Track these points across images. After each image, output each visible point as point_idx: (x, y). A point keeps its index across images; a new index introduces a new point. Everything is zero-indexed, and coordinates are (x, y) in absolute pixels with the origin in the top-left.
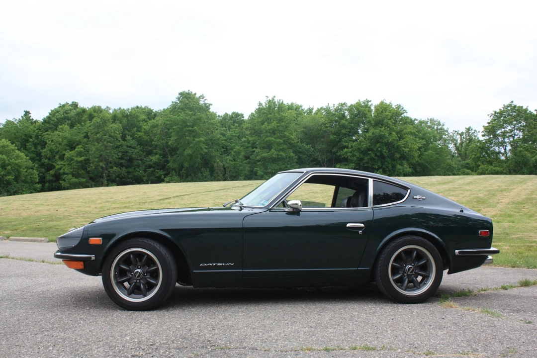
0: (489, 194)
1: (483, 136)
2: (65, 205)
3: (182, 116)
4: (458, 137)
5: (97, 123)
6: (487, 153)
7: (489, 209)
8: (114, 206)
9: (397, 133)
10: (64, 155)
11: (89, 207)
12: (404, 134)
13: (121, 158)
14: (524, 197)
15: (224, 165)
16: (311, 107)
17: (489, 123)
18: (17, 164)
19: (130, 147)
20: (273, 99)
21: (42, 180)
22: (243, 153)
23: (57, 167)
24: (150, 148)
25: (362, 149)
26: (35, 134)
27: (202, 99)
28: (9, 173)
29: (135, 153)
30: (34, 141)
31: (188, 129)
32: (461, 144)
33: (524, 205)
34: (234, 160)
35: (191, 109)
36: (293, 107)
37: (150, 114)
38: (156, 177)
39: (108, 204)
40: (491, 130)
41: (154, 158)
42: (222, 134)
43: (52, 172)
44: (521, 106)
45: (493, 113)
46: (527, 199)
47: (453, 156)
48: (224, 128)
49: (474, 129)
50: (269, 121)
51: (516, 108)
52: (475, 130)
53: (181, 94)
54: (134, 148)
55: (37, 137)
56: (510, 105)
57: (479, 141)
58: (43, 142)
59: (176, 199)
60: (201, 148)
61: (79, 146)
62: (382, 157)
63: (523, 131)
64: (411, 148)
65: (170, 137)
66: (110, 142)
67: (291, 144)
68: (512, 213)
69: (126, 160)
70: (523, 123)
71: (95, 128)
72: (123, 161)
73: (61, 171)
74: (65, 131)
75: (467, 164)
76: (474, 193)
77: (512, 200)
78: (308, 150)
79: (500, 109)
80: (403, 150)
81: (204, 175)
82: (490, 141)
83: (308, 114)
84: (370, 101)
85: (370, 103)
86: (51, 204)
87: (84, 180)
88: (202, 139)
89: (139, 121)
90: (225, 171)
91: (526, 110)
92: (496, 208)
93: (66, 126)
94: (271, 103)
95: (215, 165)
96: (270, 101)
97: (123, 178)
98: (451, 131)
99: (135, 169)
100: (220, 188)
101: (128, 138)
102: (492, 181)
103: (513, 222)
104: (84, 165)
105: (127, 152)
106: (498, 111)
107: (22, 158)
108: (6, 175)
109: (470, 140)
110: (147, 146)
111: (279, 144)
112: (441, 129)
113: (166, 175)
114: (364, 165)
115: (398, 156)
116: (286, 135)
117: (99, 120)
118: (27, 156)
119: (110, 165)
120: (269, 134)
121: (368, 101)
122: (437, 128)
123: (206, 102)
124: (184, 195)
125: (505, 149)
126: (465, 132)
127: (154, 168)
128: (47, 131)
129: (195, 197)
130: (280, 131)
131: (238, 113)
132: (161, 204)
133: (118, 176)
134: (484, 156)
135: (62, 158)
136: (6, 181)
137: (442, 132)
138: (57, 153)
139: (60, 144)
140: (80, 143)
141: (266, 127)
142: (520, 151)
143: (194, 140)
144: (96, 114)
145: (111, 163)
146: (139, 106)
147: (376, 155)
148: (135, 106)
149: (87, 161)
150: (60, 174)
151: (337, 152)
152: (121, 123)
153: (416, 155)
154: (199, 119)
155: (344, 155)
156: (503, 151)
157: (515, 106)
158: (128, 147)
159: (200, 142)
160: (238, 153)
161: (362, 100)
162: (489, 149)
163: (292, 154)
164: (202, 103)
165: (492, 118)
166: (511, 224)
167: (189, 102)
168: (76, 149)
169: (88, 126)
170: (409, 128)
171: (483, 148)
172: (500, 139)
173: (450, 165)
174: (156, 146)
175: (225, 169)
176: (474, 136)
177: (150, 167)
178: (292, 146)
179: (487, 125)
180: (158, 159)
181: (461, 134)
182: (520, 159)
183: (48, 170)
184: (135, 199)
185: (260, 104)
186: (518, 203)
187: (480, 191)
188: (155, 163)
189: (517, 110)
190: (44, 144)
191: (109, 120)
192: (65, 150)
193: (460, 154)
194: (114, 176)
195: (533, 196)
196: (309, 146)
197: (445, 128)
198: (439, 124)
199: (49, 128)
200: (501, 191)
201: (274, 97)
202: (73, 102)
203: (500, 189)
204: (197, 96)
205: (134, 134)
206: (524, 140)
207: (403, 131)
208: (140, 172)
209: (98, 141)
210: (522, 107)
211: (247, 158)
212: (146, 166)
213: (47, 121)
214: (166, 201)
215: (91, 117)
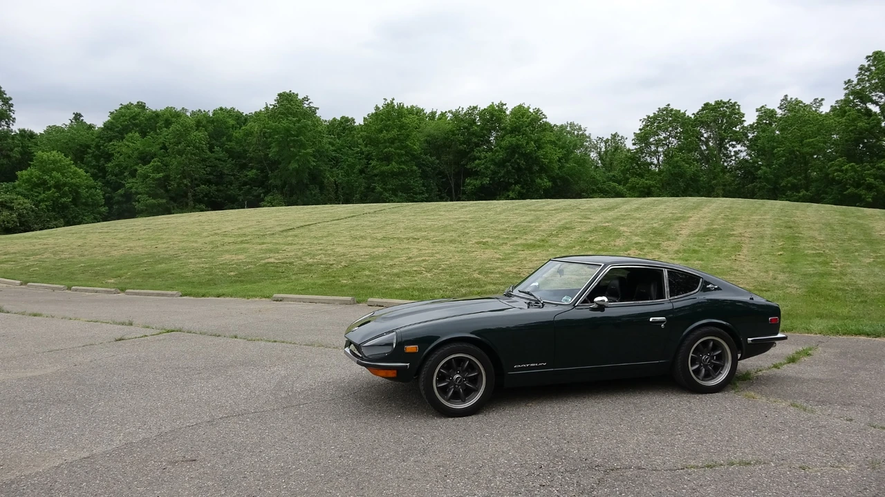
0: (664, 224)
1: (634, 144)
2: (162, 239)
3: (285, 123)
4: (603, 145)
5: (177, 130)
6: (637, 164)
7: (670, 242)
8: (226, 240)
9: (535, 142)
10: (136, 170)
11: (196, 242)
12: (543, 143)
13: (210, 174)
14: (705, 227)
15: (335, 182)
16: (435, 110)
17: (640, 130)
18: (75, 185)
19: (219, 160)
20: (392, 103)
21: (109, 201)
22: (358, 167)
23: (128, 186)
24: (244, 161)
25: (497, 161)
26: (94, 143)
27: (306, 102)
28: (64, 195)
29: (227, 167)
30: (94, 152)
31: (293, 138)
32: (606, 152)
33: (707, 238)
34: (348, 175)
35: (294, 115)
36: (413, 110)
37: (240, 119)
38: (253, 196)
39: (217, 238)
40: (642, 138)
41: (252, 173)
42: (330, 143)
43: (121, 191)
44: (678, 109)
45: (646, 118)
46: (709, 230)
47: (597, 167)
48: (332, 136)
49: (620, 136)
50: (387, 128)
51: (673, 112)
52: (622, 137)
53: (280, 95)
54: (224, 161)
55: (98, 147)
56: (666, 109)
57: (629, 150)
58: (107, 153)
59: (302, 230)
60: (309, 162)
61: (155, 159)
62: (519, 169)
63: (679, 138)
64: (550, 159)
65: (269, 148)
66: (194, 154)
67: (413, 155)
68: (696, 248)
69: (214, 176)
70: (680, 129)
71: (174, 138)
72: (211, 177)
73: (133, 190)
74: (134, 142)
75: (614, 176)
76: (647, 221)
77: (693, 231)
78: (433, 163)
79: (654, 113)
80: (543, 162)
81: (313, 193)
82: (641, 151)
83: (430, 119)
84: (505, 105)
85: (505, 107)
86: (143, 239)
87: (164, 201)
88: (309, 150)
89: (228, 128)
90: (337, 188)
91: (684, 114)
92: (677, 241)
93: (137, 134)
94: (390, 106)
95: (326, 181)
96: (388, 105)
97: (212, 197)
98: (594, 137)
99: (227, 187)
100: (349, 215)
101: (216, 149)
102: (663, 207)
103: (702, 260)
104: (164, 183)
105: (215, 166)
106: (652, 115)
107: (80, 176)
108: (61, 197)
109: (616, 149)
110: (240, 159)
111: (400, 155)
112: (582, 134)
113: (266, 194)
114: (499, 179)
115: (536, 168)
116: (408, 145)
117: (178, 127)
118: (87, 172)
119: (196, 182)
120: (388, 144)
121: (503, 105)
122: (578, 134)
123: (311, 105)
124: (309, 225)
125: (658, 160)
126: (610, 138)
127: (250, 184)
128: (111, 141)
129: (324, 228)
130: (400, 141)
131: (347, 118)
132: (286, 237)
133: (206, 195)
134: (634, 168)
135: (133, 174)
136: (61, 203)
137: (583, 137)
138: (126, 168)
139: (129, 157)
140: (155, 155)
141: (384, 136)
142: (677, 162)
143: (299, 152)
144: (174, 119)
145: (196, 179)
146: (224, 107)
147: (513, 168)
148: (218, 107)
149: (167, 178)
150: (131, 193)
151: (467, 164)
152: (206, 130)
153: (556, 166)
154: (305, 127)
155: (475, 167)
156: (655, 161)
157: (672, 110)
158: (216, 159)
159: (307, 153)
160: (352, 166)
161: (496, 103)
162: (639, 160)
163: (415, 168)
164: (307, 106)
165: (644, 123)
166: (700, 262)
167: (292, 105)
168: (152, 164)
169: (166, 134)
170: (549, 137)
171: (634, 158)
172: (653, 148)
173: (594, 178)
174: (252, 158)
175: (337, 185)
176: (621, 143)
177: (245, 184)
178: (414, 157)
179: (639, 132)
180: (256, 174)
181: (606, 142)
182: (677, 170)
183: (116, 189)
184: (250, 230)
185: (377, 108)
186: (699, 235)
187: (653, 219)
188: (251, 179)
189: (674, 114)
190: (109, 157)
191: (191, 128)
192: (137, 164)
193: (604, 165)
194: (201, 195)
195: (714, 227)
196: (434, 158)
197: (587, 133)
198: (580, 129)
199: (114, 136)
200: (677, 220)
201: (393, 99)
202: (138, 103)
203: (675, 217)
204: (300, 97)
205: (223, 144)
206: (680, 149)
207: (541, 139)
208: (233, 191)
209: (180, 153)
210: (680, 111)
211: (362, 171)
212: (240, 183)
213: (108, 127)
214: (290, 233)
215: (168, 123)
